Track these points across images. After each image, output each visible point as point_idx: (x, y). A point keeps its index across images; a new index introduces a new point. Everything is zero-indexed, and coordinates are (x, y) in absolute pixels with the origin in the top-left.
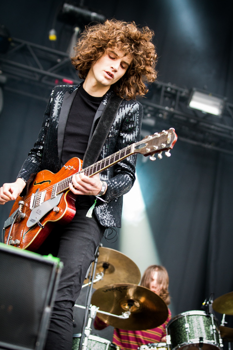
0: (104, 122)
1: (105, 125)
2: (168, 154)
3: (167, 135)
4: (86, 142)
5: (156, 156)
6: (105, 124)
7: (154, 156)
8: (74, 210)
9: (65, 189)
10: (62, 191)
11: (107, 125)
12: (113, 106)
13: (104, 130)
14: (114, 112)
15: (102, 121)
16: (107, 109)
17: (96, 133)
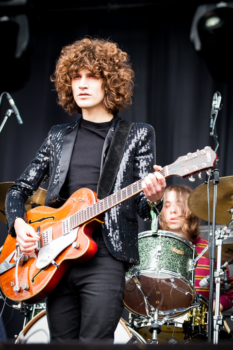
0: (115, 147)
1: (117, 150)
6: (116, 148)
7: (194, 177)
9: (82, 222)
10: (77, 225)
11: (119, 150)
12: (123, 130)
13: (117, 156)
14: (125, 136)
15: (113, 146)
16: (117, 133)
17: (108, 160)
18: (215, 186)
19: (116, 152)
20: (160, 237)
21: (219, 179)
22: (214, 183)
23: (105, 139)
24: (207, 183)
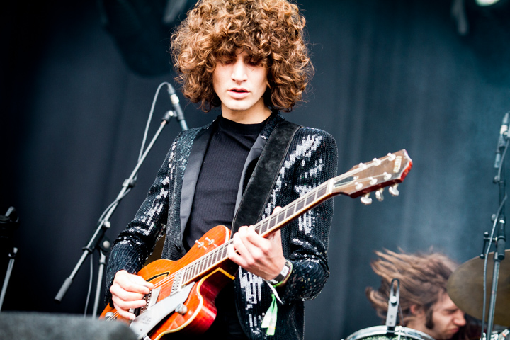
0: (266, 164)
1: (269, 168)
2: (394, 190)
3: (394, 161)
4: (233, 201)
5: (373, 197)
6: (268, 165)
7: (370, 197)
8: (215, 312)
9: (199, 274)
10: (192, 278)
11: (272, 167)
12: (282, 136)
13: (268, 176)
14: (284, 145)
15: (263, 162)
16: (271, 142)
17: (253, 182)
18: (496, 263)
19: (267, 171)
20: (398, 338)
21: (504, 253)
22: (496, 257)
23: (249, 150)
24: (483, 258)
